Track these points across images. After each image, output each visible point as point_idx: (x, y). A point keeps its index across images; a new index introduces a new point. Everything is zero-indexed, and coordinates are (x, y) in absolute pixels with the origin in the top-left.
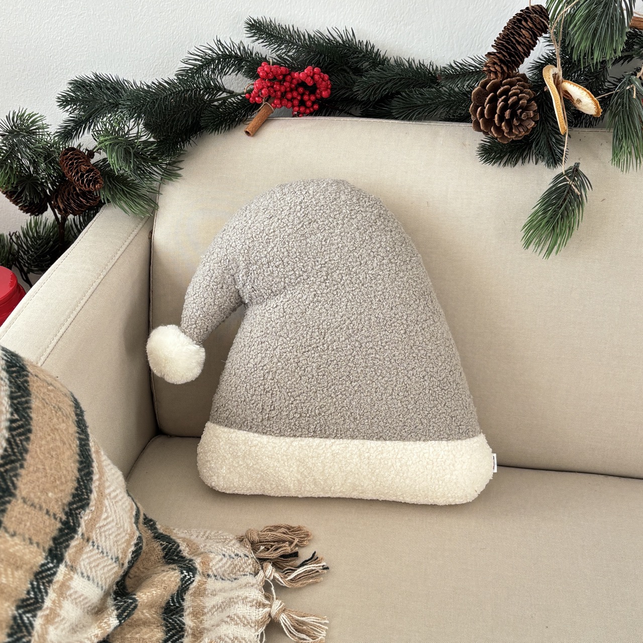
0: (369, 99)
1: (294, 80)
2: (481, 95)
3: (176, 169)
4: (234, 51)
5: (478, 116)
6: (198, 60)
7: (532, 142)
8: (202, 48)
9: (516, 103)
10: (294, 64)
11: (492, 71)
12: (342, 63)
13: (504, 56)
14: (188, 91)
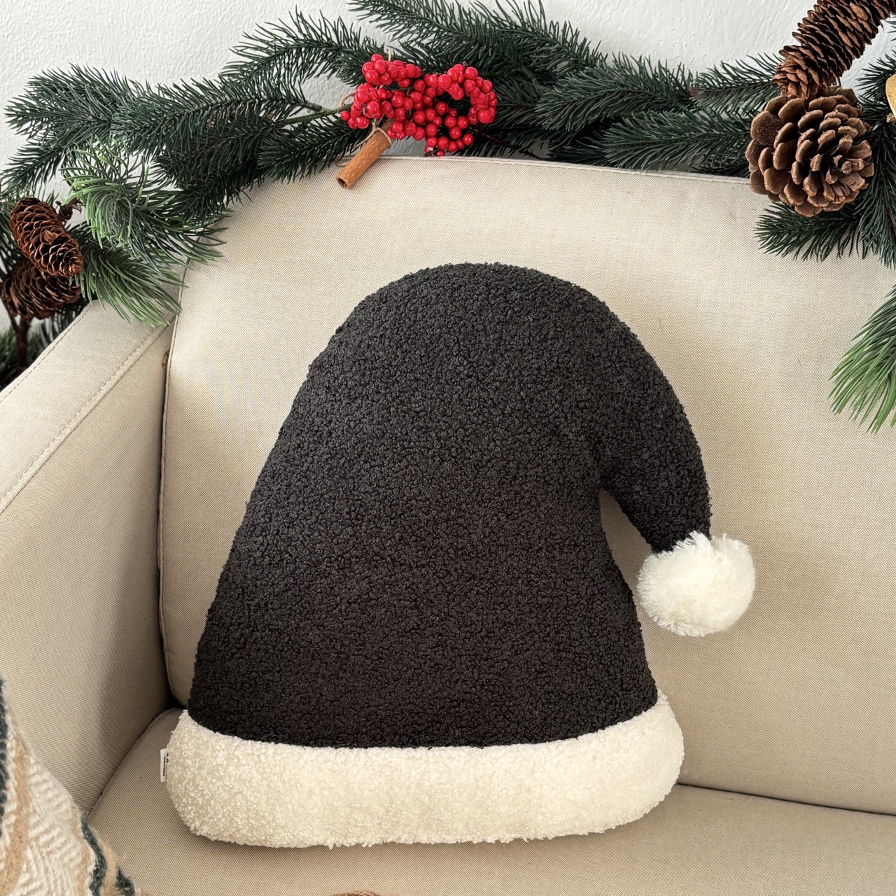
0: (563, 128)
1: (430, 90)
2: (769, 127)
3: (214, 242)
4: (326, 35)
5: (760, 165)
6: (261, 49)
7: (859, 217)
8: (269, 28)
9: (833, 142)
10: (432, 61)
11: (790, 81)
12: (518, 60)
13: (815, 53)
14: (239, 102)
